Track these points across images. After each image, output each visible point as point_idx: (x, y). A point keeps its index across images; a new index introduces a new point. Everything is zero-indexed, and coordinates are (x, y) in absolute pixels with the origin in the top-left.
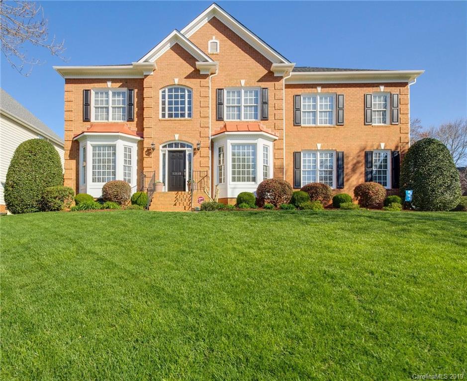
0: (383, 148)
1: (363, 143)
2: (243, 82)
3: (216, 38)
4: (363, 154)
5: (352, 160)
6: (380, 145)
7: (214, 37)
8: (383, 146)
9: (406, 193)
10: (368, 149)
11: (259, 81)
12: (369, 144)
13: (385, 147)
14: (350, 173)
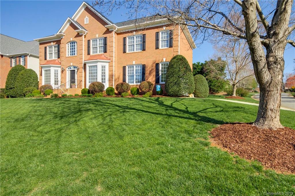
0: (164, 61)
1: (154, 59)
2: (97, 36)
3: (87, 17)
4: (155, 65)
5: (149, 69)
6: (163, 60)
7: (86, 16)
8: (164, 60)
9: (157, 87)
10: (157, 62)
11: (103, 34)
12: (158, 59)
13: (166, 60)
14: (148, 76)
